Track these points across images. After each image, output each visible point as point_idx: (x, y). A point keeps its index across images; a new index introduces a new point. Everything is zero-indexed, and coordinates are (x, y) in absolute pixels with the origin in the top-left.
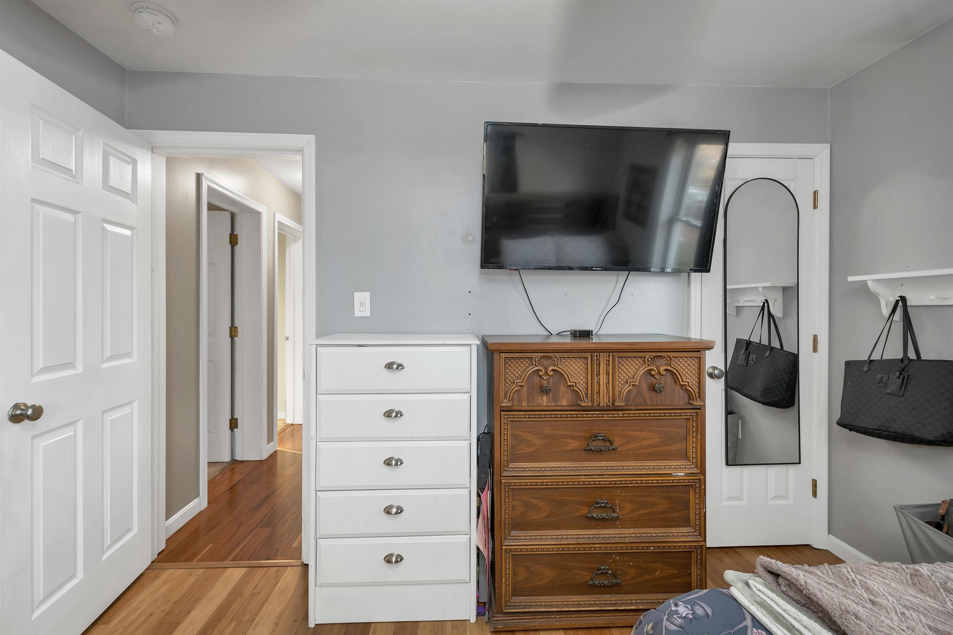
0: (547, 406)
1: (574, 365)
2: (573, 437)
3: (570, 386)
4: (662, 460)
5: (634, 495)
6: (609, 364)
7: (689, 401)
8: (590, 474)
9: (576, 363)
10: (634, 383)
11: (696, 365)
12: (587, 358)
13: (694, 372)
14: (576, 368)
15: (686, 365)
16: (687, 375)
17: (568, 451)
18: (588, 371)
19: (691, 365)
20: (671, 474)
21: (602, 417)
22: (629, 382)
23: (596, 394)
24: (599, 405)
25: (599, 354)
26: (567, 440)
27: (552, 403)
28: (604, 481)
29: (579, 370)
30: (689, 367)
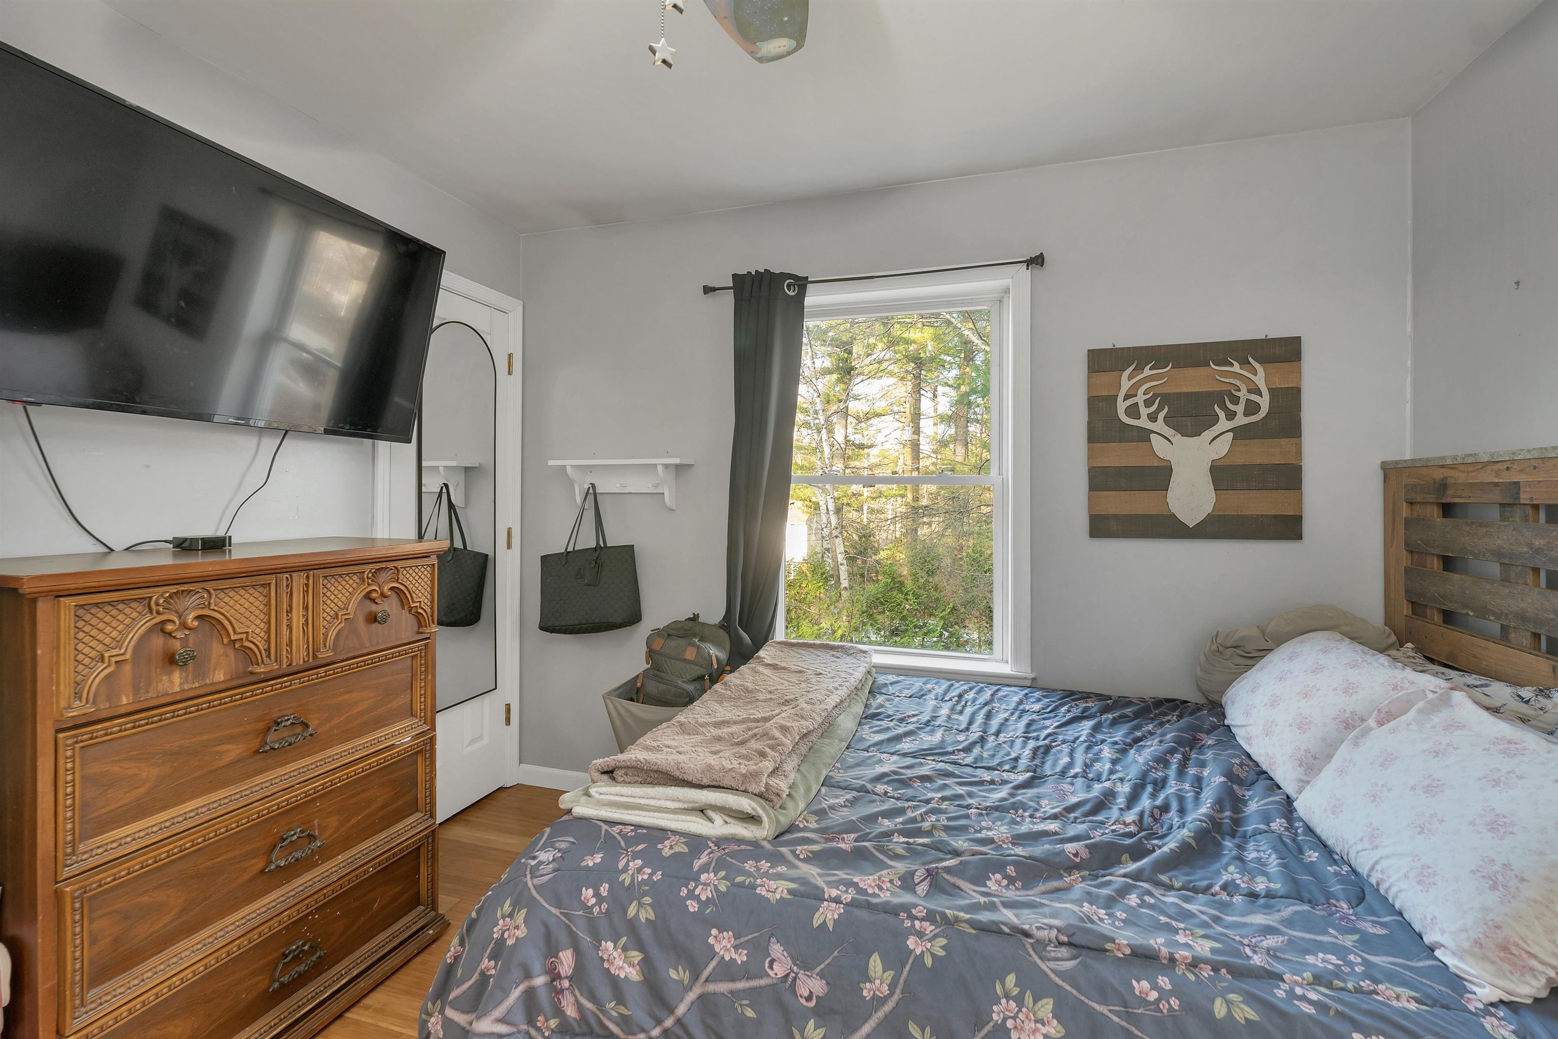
0: (183, 691)
1: (242, 601)
2: (232, 739)
3: (234, 642)
4: (380, 728)
5: (342, 799)
6: (307, 591)
7: (419, 629)
8: (269, 794)
9: (247, 596)
10: (347, 617)
11: (429, 576)
12: (269, 584)
13: (426, 587)
14: (247, 605)
15: (417, 578)
16: (417, 592)
17: (225, 766)
18: (270, 609)
19: (423, 577)
20: (393, 745)
21: (290, 685)
22: (340, 617)
23: (285, 646)
24: (290, 664)
25: (291, 576)
26: (218, 748)
27: (194, 683)
28: (296, 796)
29: (253, 609)
30: (420, 581)
